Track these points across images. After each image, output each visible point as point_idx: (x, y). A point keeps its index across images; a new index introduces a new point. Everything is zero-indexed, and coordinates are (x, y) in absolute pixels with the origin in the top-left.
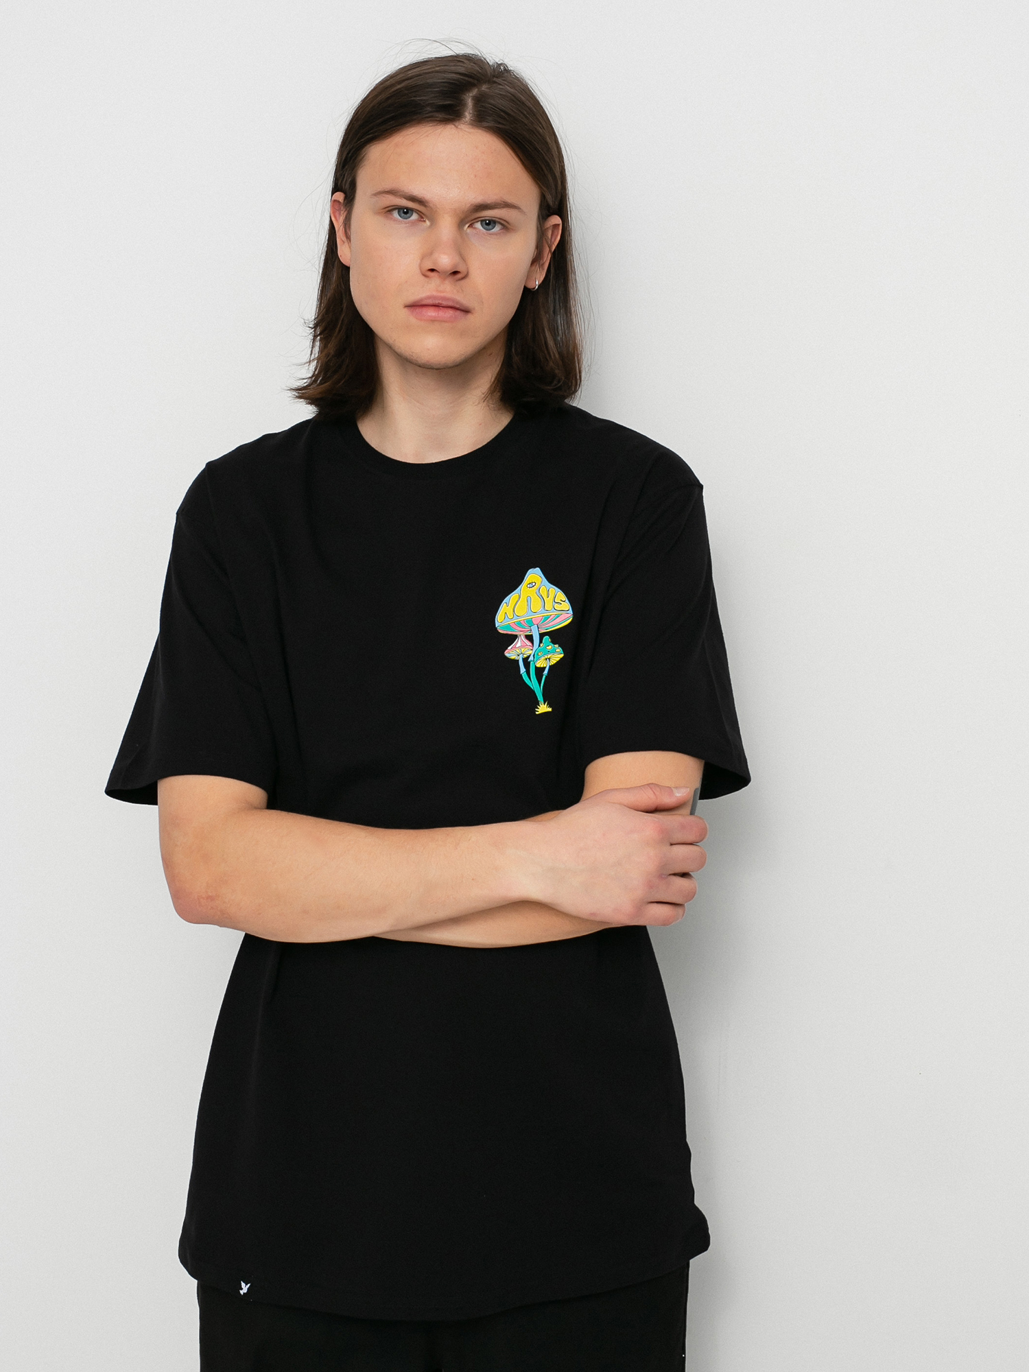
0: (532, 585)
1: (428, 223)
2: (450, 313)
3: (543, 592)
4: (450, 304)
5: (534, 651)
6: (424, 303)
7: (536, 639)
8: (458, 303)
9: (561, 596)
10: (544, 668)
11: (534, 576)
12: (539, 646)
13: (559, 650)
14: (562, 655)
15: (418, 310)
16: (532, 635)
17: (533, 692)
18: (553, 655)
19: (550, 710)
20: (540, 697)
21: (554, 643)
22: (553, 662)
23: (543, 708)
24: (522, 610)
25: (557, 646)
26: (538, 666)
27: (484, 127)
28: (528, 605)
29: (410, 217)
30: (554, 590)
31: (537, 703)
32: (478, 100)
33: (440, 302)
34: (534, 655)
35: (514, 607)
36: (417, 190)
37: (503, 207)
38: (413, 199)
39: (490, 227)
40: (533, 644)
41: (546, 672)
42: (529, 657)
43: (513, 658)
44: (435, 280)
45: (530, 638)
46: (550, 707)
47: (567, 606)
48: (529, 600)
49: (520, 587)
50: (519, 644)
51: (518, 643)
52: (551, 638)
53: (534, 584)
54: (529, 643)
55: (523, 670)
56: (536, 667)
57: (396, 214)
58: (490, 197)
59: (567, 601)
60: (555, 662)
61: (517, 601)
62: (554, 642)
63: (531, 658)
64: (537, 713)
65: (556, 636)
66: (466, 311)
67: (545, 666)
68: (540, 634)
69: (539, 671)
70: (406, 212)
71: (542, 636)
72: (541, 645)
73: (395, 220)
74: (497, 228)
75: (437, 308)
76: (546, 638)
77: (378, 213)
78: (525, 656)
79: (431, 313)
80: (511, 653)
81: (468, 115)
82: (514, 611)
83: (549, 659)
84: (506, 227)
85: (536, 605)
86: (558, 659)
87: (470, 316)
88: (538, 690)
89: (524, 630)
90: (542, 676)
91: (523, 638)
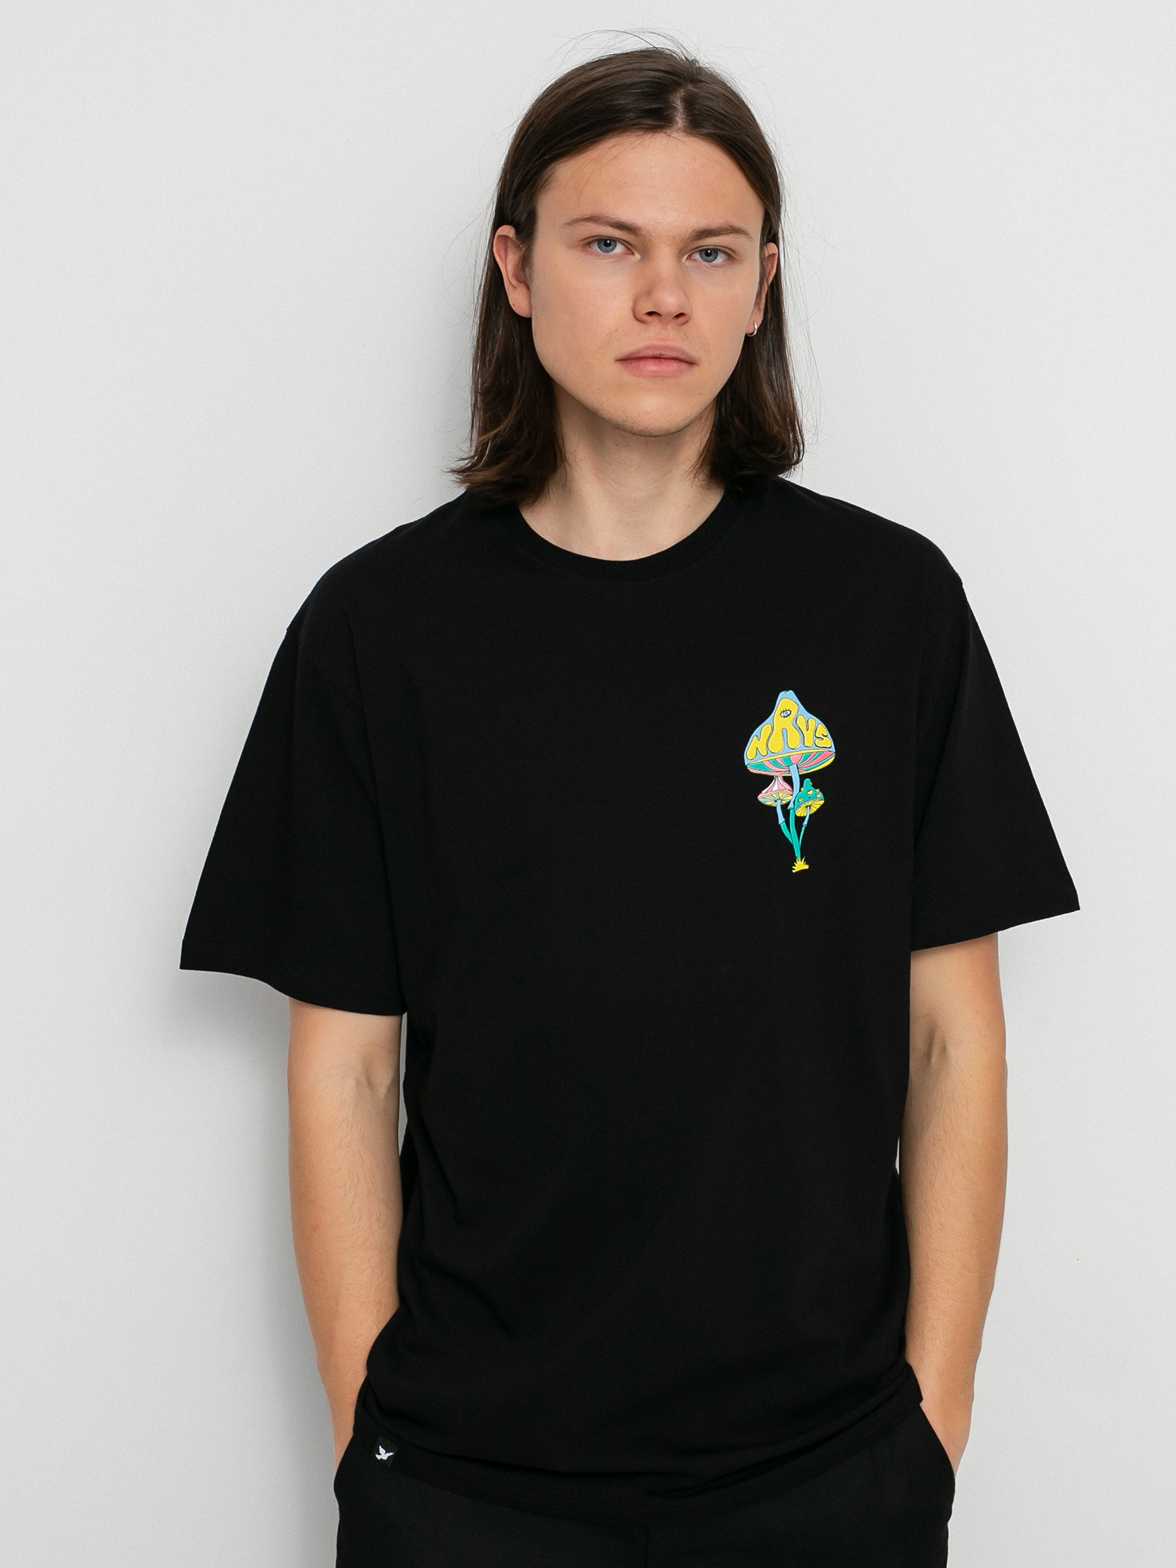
0: (786, 713)
2: (675, 365)
3: (801, 722)
4: (674, 354)
5: (794, 796)
6: (640, 355)
7: (796, 781)
8: (683, 352)
9: (822, 729)
10: (804, 818)
11: (788, 701)
12: (800, 791)
13: (820, 795)
14: (823, 802)
15: (635, 364)
16: (790, 777)
17: (790, 847)
18: (816, 801)
19: (808, 867)
20: (798, 852)
21: (816, 788)
22: (814, 810)
23: (800, 865)
24: (776, 745)
25: (818, 790)
26: (797, 815)
27: (702, 135)
28: (784, 740)
30: (813, 720)
32: (690, 103)
33: (663, 352)
34: (794, 802)
36: (626, 214)
38: (621, 226)
39: (712, 257)
40: (792, 787)
41: (806, 823)
42: (788, 803)
43: (768, 804)
44: (656, 326)
45: (788, 780)
46: (808, 863)
47: (828, 741)
48: (785, 733)
49: (773, 714)
50: (776, 788)
51: (774, 786)
52: (812, 781)
53: (789, 712)
54: (788, 787)
55: (781, 819)
56: (796, 816)
58: (715, 221)
59: (829, 735)
60: (815, 810)
61: (771, 735)
62: (815, 786)
63: (791, 806)
64: (794, 871)
65: (818, 779)
66: (691, 363)
67: (805, 815)
68: (800, 775)
69: (799, 820)
71: (802, 778)
72: (803, 789)
74: (721, 259)
75: (657, 360)
76: (807, 781)
77: (572, 247)
78: (784, 802)
79: (651, 367)
81: (680, 120)
82: (767, 746)
83: (810, 806)
84: (732, 256)
85: (794, 740)
86: (818, 807)
87: (695, 369)
88: (797, 843)
89: (780, 770)
90: (802, 826)
91: (780, 780)
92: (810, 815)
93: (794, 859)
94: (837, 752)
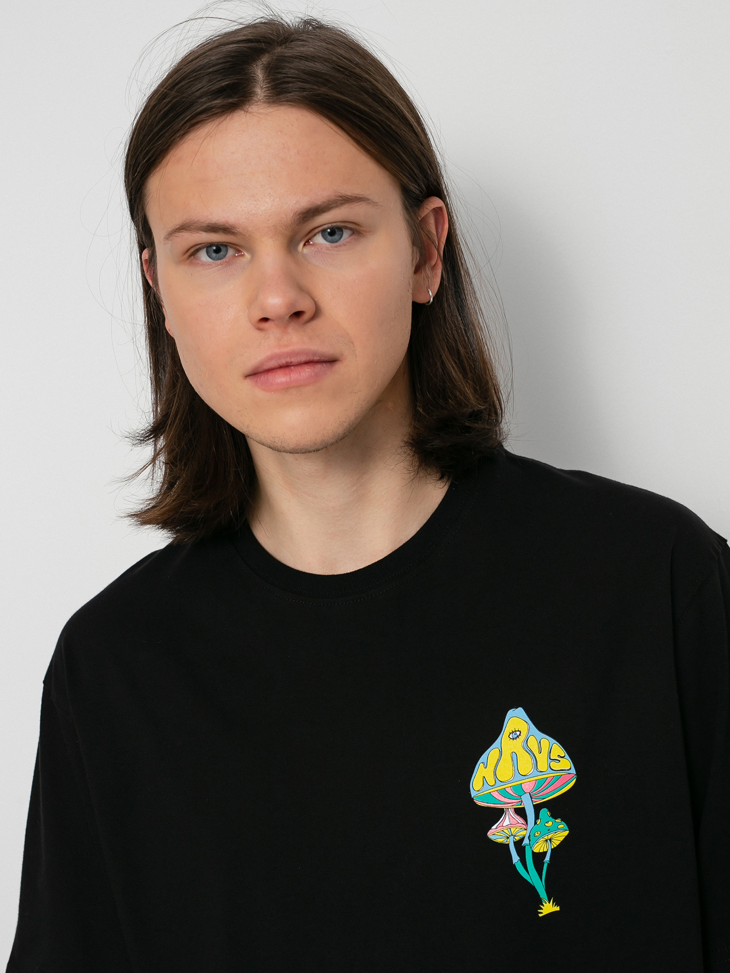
0: (515, 735)
1: (248, 256)
2: (307, 371)
3: (533, 744)
4: (303, 359)
5: (529, 830)
7: (530, 813)
8: (314, 354)
9: (558, 750)
10: (545, 853)
12: (536, 823)
13: (563, 825)
14: (567, 832)
15: (263, 378)
16: (524, 808)
17: (532, 889)
18: (559, 832)
19: (557, 909)
20: (543, 894)
21: (556, 818)
22: (556, 843)
23: (548, 908)
24: (505, 772)
25: (559, 820)
26: (535, 851)
28: (513, 765)
29: (225, 256)
30: (547, 742)
31: (539, 902)
33: (288, 360)
34: (529, 837)
35: (495, 768)
37: (342, 204)
39: (336, 237)
40: (526, 820)
41: (547, 858)
42: (522, 839)
43: (500, 841)
44: (273, 332)
45: (521, 812)
46: (557, 905)
47: (567, 764)
48: (514, 756)
50: (507, 822)
51: (508, 820)
52: (549, 811)
53: (518, 733)
54: (521, 820)
55: (515, 858)
56: (533, 852)
57: (203, 256)
59: (567, 756)
60: (558, 843)
61: (499, 760)
62: (554, 816)
63: (526, 841)
65: (557, 807)
66: (332, 361)
67: (545, 850)
68: (533, 805)
69: (538, 858)
70: (217, 250)
71: (537, 808)
72: (538, 822)
73: (204, 264)
74: (346, 234)
75: (287, 370)
76: (544, 812)
78: (517, 838)
79: (281, 378)
80: (497, 833)
81: (261, 90)
82: (495, 775)
83: (550, 840)
84: (357, 230)
85: (525, 765)
86: (562, 839)
87: (338, 366)
88: (540, 886)
89: (510, 801)
90: (543, 863)
91: (512, 812)
92: (552, 850)
94: (577, 774)
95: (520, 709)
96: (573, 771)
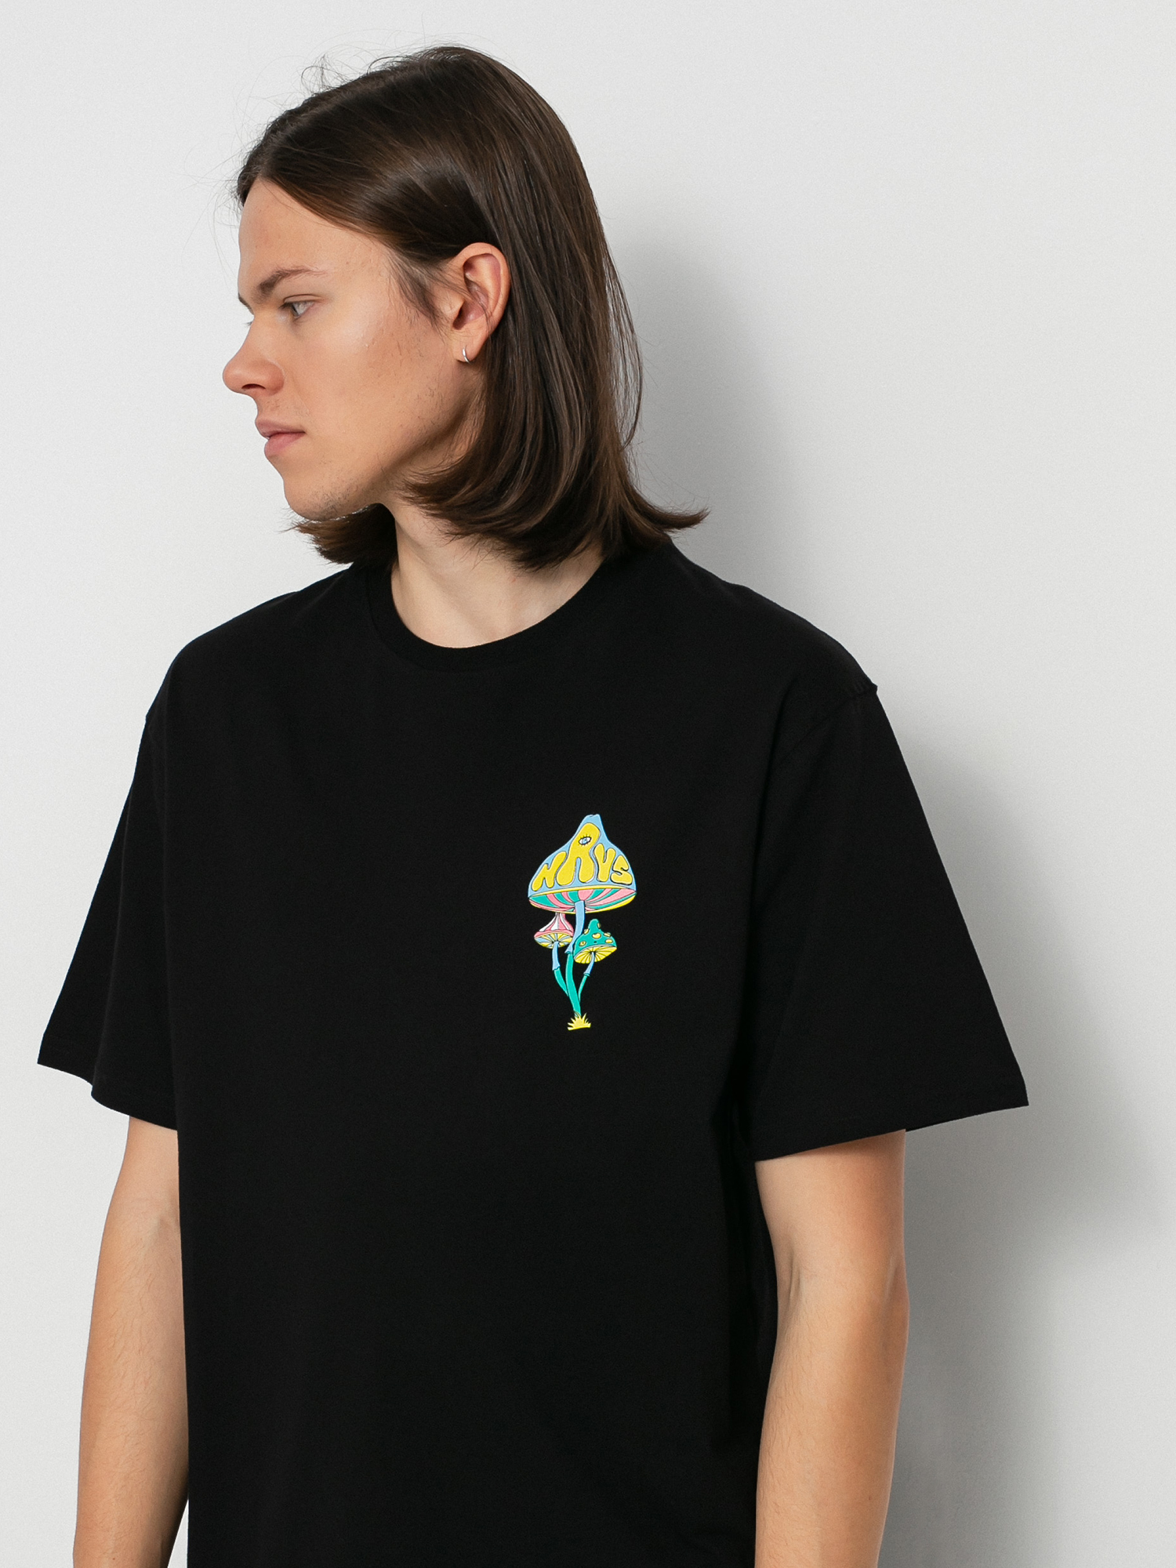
0: (586, 840)
3: (599, 853)
5: (575, 938)
7: (580, 921)
9: (623, 862)
10: (586, 966)
11: (591, 826)
12: (583, 932)
13: (611, 940)
14: (615, 949)
16: (574, 915)
17: (567, 999)
18: (606, 947)
19: (588, 1025)
20: (576, 1007)
21: (605, 931)
22: (600, 957)
23: (579, 1023)
25: (608, 934)
26: (577, 961)
28: (575, 871)
30: (614, 852)
31: (571, 1015)
34: (574, 945)
35: (557, 872)
40: (574, 928)
41: (588, 971)
42: (566, 947)
43: (544, 944)
45: (571, 919)
46: (589, 1021)
47: (629, 878)
48: (578, 863)
49: (570, 841)
50: (555, 927)
51: (555, 925)
52: (600, 922)
53: (588, 839)
54: (569, 927)
55: (556, 964)
56: (575, 962)
59: (630, 870)
60: (603, 957)
61: (562, 864)
62: (604, 929)
63: (569, 949)
65: (609, 921)
67: (588, 962)
68: (585, 914)
69: (579, 968)
71: (588, 917)
72: (586, 931)
76: (594, 923)
78: (562, 945)
80: (543, 938)
82: (555, 877)
83: (595, 953)
85: (587, 872)
86: (608, 954)
88: (575, 997)
89: (565, 906)
90: (582, 976)
91: (562, 917)
92: (595, 963)
93: (572, 1015)
94: (637, 892)
95: (598, 816)
96: (634, 887)
